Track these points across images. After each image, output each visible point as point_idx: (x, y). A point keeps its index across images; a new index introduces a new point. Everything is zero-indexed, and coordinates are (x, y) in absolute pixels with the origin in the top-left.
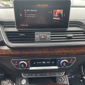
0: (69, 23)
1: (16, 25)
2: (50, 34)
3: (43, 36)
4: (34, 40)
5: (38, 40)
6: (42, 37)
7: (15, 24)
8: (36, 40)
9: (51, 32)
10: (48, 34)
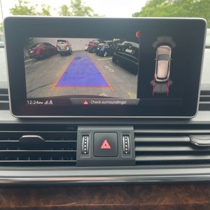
0: (199, 96)
1: (9, 102)
2: (132, 135)
3: (106, 142)
4: (74, 156)
5: (89, 157)
6: (103, 147)
7: (6, 98)
8: (80, 157)
9: (136, 127)
10: (126, 135)
